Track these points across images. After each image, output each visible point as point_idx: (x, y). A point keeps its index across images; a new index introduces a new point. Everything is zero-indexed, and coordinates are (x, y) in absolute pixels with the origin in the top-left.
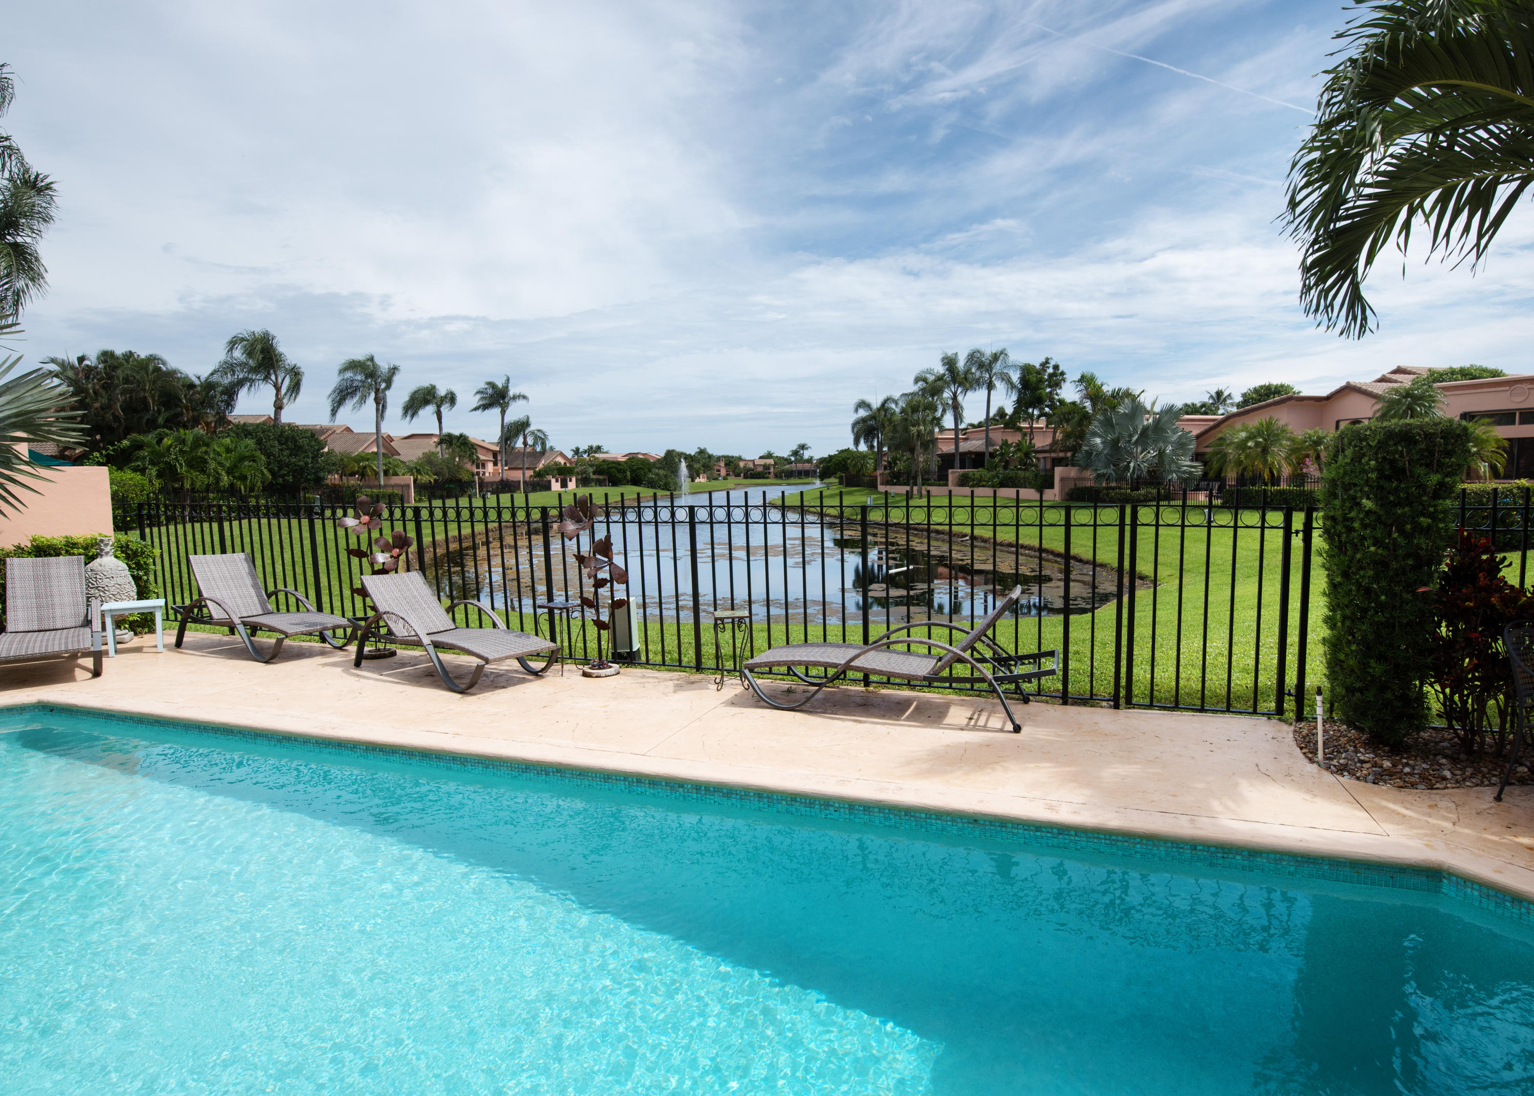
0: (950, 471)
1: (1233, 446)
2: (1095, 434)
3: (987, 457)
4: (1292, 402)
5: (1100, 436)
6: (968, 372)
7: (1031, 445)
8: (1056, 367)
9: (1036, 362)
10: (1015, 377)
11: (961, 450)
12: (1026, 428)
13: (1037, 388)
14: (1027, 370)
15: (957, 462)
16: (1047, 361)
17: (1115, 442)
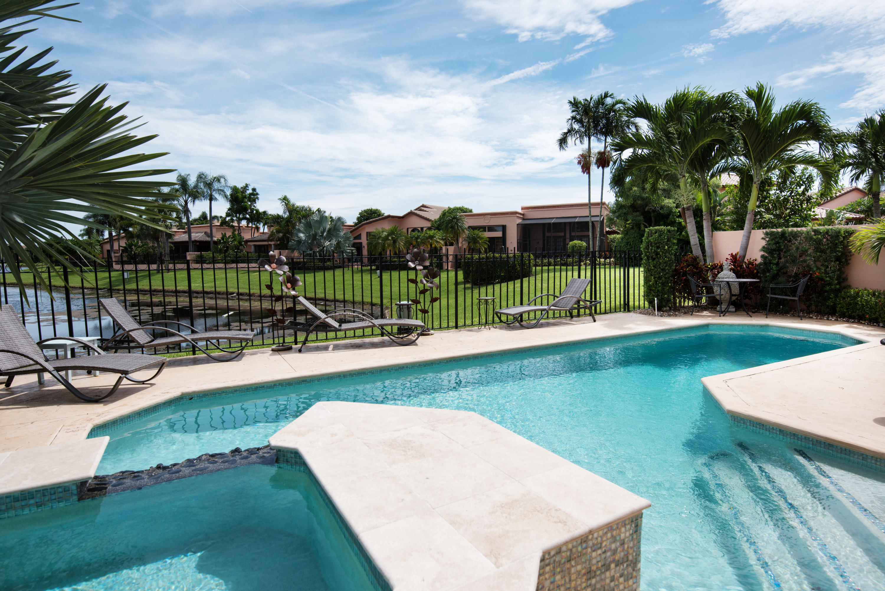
0: (188, 253)
1: (381, 239)
2: (299, 231)
3: (212, 245)
4: (390, 218)
5: (303, 233)
6: (196, 186)
7: (241, 238)
8: (254, 190)
9: (240, 185)
10: (228, 192)
11: (193, 239)
12: (236, 226)
13: (243, 201)
14: (235, 189)
15: (191, 247)
16: (247, 186)
17: (314, 237)
